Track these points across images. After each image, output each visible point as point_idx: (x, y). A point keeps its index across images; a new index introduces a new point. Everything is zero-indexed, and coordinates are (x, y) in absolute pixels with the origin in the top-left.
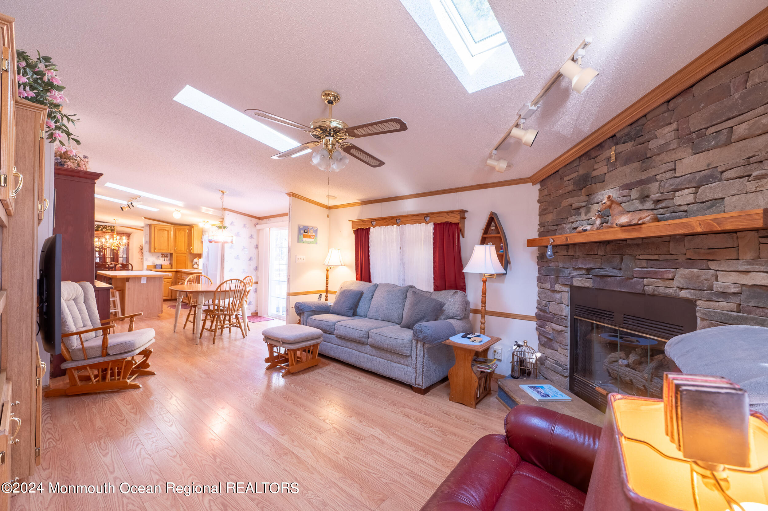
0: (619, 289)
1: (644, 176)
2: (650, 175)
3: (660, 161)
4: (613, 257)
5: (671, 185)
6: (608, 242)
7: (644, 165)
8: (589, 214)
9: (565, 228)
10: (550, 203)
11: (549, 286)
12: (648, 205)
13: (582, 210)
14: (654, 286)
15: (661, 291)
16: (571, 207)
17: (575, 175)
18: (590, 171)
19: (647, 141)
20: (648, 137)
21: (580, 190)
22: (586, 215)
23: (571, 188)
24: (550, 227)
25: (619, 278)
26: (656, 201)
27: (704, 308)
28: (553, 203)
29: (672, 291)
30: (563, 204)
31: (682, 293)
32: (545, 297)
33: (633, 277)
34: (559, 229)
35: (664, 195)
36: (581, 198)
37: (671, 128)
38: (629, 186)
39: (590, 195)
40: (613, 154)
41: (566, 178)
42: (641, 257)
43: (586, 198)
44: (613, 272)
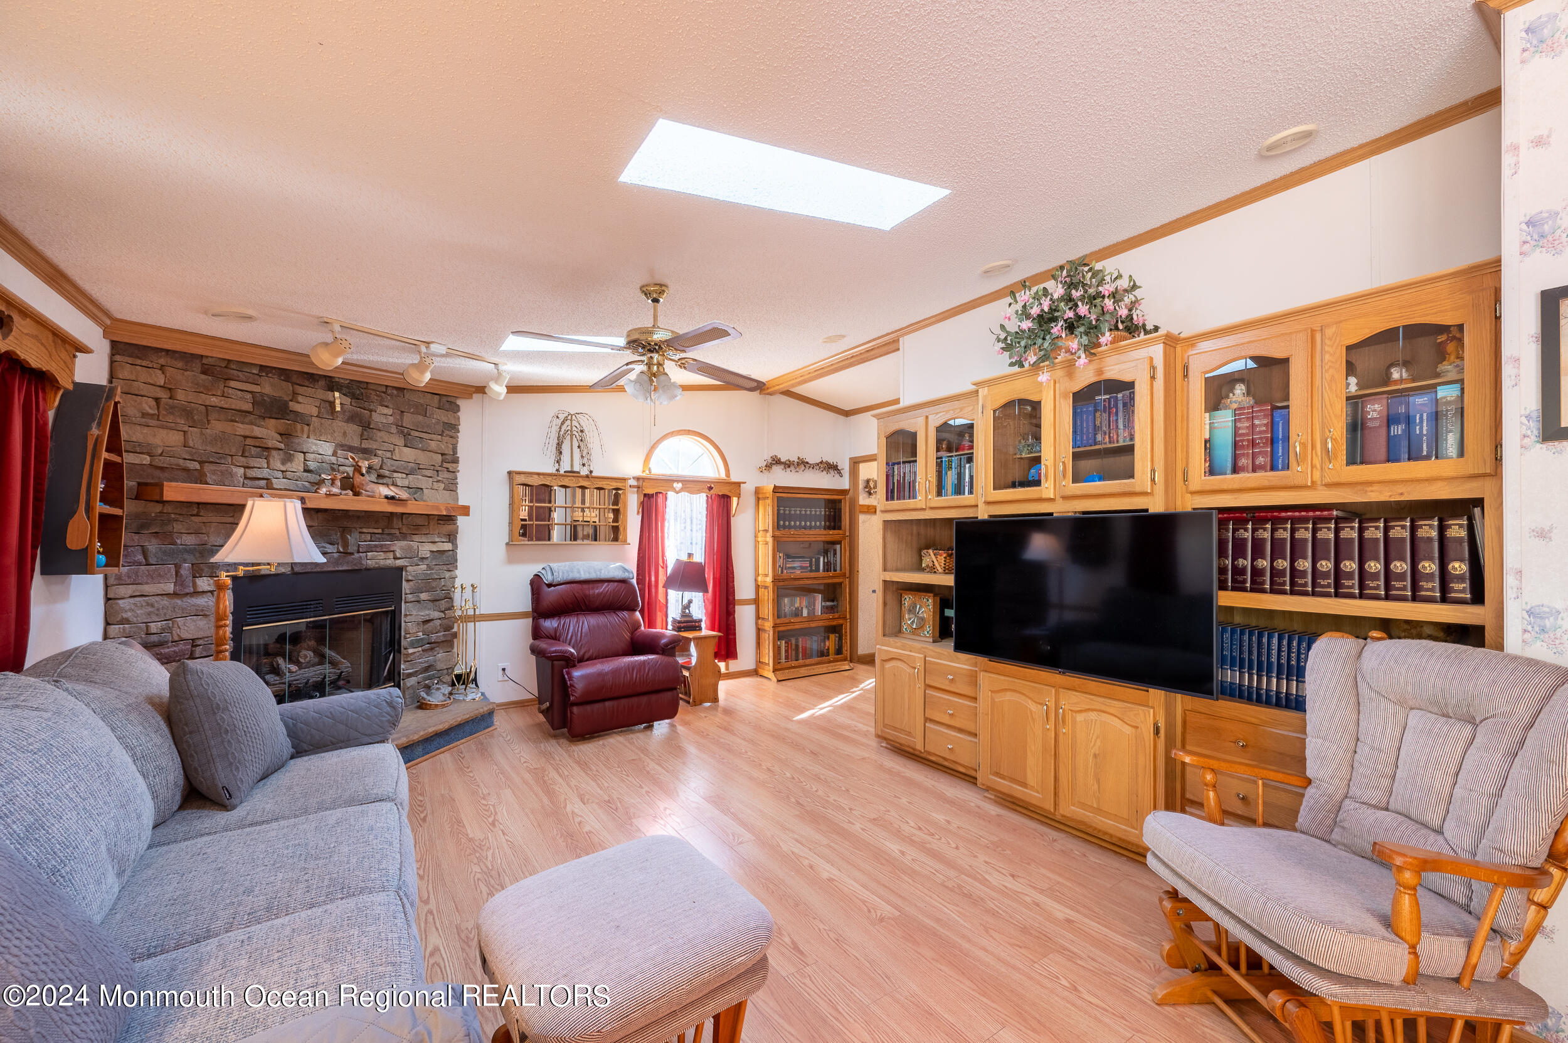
0: (337, 569)
1: (365, 445)
2: (370, 447)
3: (381, 437)
4: (329, 529)
5: (392, 466)
6: (326, 510)
7: (365, 433)
8: (289, 464)
9: (231, 474)
10: (172, 407)
11: (170, 588)
12: (373, 477)
13: (274, 453)
14: (376, 559)
15: (382, 563)
16: (249, 441)
17: (256, 389)
18: (286, 398)
19: (371, 411)
20: (371, 407)
21: (264, 418)
22: (283, 464)
23: (248, 407)
24: (181, 462)
25: (336, 555)
26: (380, 476)
27: (412, 571)
28: (187, 413)
29: (390, 562)
30: (218, 426)
31: (399, 563)
32: (149, 614)
33: (358, 552)
34: (214, 473)
35: (387, 473)
36: (268, 431)
37: (389, 411)
38: (351, 449)
39: (286, 435)
40: (338, 402)
41: (233, 384)
42: (365, 530)
43: (280, 439)
44: (330, 548)
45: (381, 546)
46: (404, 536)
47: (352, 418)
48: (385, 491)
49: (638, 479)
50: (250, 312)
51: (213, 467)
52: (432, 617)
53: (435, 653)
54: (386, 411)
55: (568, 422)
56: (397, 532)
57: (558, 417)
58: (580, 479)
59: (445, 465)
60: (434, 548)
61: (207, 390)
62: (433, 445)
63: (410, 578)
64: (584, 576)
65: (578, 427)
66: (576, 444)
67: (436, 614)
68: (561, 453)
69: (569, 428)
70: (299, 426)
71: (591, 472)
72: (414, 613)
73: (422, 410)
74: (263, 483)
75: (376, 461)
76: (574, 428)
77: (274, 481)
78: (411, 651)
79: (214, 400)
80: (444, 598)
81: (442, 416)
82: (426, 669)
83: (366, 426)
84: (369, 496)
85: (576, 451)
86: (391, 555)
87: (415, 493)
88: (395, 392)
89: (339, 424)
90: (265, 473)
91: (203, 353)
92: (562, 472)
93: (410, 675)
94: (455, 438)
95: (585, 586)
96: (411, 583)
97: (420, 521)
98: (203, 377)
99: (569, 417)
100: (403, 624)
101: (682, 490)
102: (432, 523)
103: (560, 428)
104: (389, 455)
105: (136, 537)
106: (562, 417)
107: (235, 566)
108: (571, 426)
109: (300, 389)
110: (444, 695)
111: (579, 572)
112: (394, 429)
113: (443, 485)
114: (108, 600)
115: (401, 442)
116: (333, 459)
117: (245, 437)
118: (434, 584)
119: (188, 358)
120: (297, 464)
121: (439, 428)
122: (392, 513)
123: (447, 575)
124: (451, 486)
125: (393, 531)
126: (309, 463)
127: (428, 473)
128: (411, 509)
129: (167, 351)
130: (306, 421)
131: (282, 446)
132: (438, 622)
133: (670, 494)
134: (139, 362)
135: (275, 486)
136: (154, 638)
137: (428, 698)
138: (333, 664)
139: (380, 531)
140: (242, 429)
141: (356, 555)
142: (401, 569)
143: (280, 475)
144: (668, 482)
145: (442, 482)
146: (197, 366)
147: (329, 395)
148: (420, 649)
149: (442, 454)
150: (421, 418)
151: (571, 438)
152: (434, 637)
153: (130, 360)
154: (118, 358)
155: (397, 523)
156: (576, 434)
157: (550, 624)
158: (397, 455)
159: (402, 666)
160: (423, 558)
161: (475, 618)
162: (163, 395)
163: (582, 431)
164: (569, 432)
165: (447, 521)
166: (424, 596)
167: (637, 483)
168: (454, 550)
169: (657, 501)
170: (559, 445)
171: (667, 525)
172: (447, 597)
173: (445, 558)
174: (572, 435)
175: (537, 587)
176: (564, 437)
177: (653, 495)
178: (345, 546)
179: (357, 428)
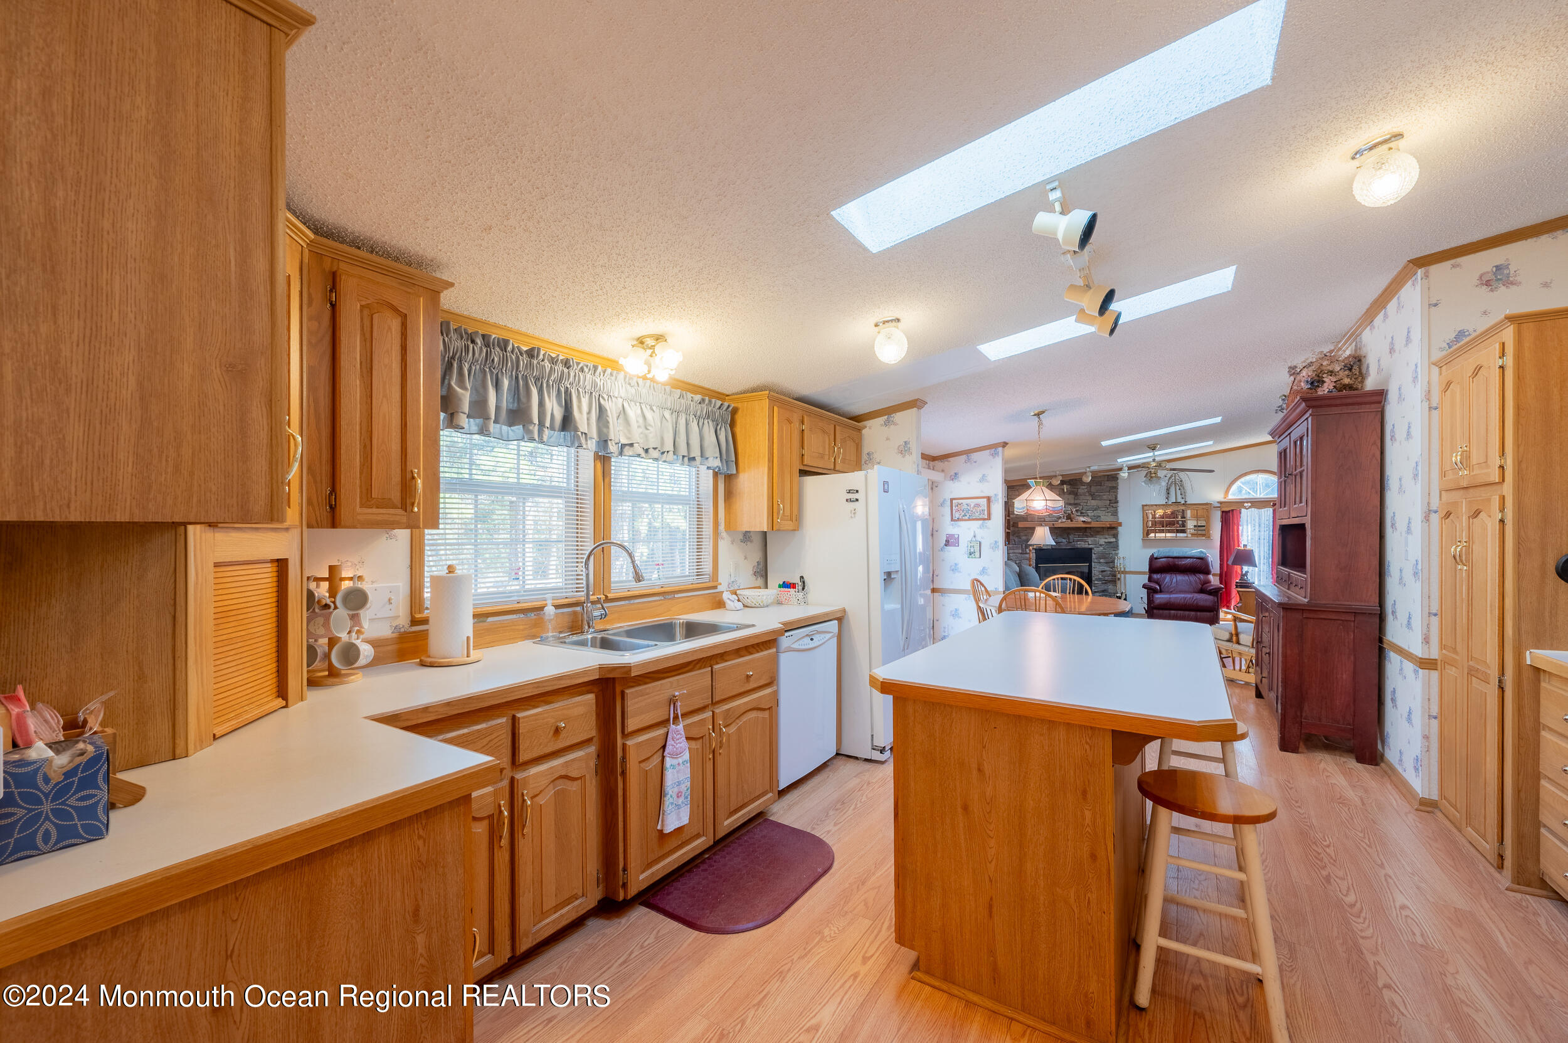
0: (1064, 546)
1: (1076, 502)
2: (1078, 502)
3: (1082, 498)
5: (1087, 508)
7: (1076, 497)
11: (1020, 551)
12: (1079, 514)
14: (1081, 545)
15: (1083, 546)
19: (1077, 488)
26: (1081, 513)
27: (1095, 550)
29: (1087, 546)
31: (1090, 546)
32: (1016, 558)
33: (1074, 542)
35: (1084, 511)
38: (1070, 504)
40: (1065, 488)
42: (1077, 534)
44: (1064, 540)
45: (1083, 540)
46: (1092, 536)
48: (1082, 519)
49: (1221, 503)
52: (1106, 570)
54: (1084, 487)
55: (1173, 477)
56: (1090, 534)
58: (1179, 506)
59: (1111, 505)
60: (1107, 541)
62: (1105, 497)
63: (1095, 553)
64: (1175, 555)
65: (1179, 479)
66: (1178, 488)
67: (1108, 569)
68: (1168, 494)
69: (1174, 480)
71: (1188, 501)
72: (1098, 565)
73: (1102, 484)
75: (1080, 508)
76: (1176, 480)
78: (1096, 582)
80: (1111, 562)
81: (1109, 484)
82: (1103, 591)
83: (1076, 494)
84: (1076, 521)
85: (1179, 492)
86: (1087, 543)
87: (1097, 518)
89: (1066, 496)
92: (1170, 503)
94: (1117, 492)
95: (1176, 560)
96: (1096, 555)
97: (1099, 530)
99: (1174, 475)
100: (1093, 571)
101: (1250, 507)
102: (1106, 530)
103: (1168, 481)
104: (1086, 504)
106: (1168, 475)
107: (1033, 545)
111: (1173, 552)
113: (1111, 514)
115: (1091, 499)
116: (1064, 509)
118: (1107, 556)
121: (1108, 489)
122: (1087, 527)
123: (1113, 552)
124: (1115, 513)
125: (1088, 534)
127: (1103, 509)
128: (1094, 524)
132: (1109, 572)
133: (1243, 510)
135: (1046, 520)
139: (1083, 534)
142: (1091, 549)
144: (1241, 503)
145: (1110, 512)
147: (1062, 487)
148: (1101, 582)
149: (1110, 500)
151: (1175, 486)
152: (1108, 578)
155: (1088, 530)
157: (1155, 576)
158: (1089, 503)
160: (1101, 545)
161: (1125, 572)
163: (1181, 481)
164: (1174, 482)
165: (1112, 529)
166: (1101, 561)
167: (1219, 505)
168: (1117, 542)
169: (1233, 515)
170: (1168, 490)
171: (1241, 528)
172: (1113, 562)
173: (1112, 545)
174: (1175, 484)
175: (1152, 559)
176: (1171, 485)
177: (1229, 511)
178: (1069, 539)
179: (1073, 496)
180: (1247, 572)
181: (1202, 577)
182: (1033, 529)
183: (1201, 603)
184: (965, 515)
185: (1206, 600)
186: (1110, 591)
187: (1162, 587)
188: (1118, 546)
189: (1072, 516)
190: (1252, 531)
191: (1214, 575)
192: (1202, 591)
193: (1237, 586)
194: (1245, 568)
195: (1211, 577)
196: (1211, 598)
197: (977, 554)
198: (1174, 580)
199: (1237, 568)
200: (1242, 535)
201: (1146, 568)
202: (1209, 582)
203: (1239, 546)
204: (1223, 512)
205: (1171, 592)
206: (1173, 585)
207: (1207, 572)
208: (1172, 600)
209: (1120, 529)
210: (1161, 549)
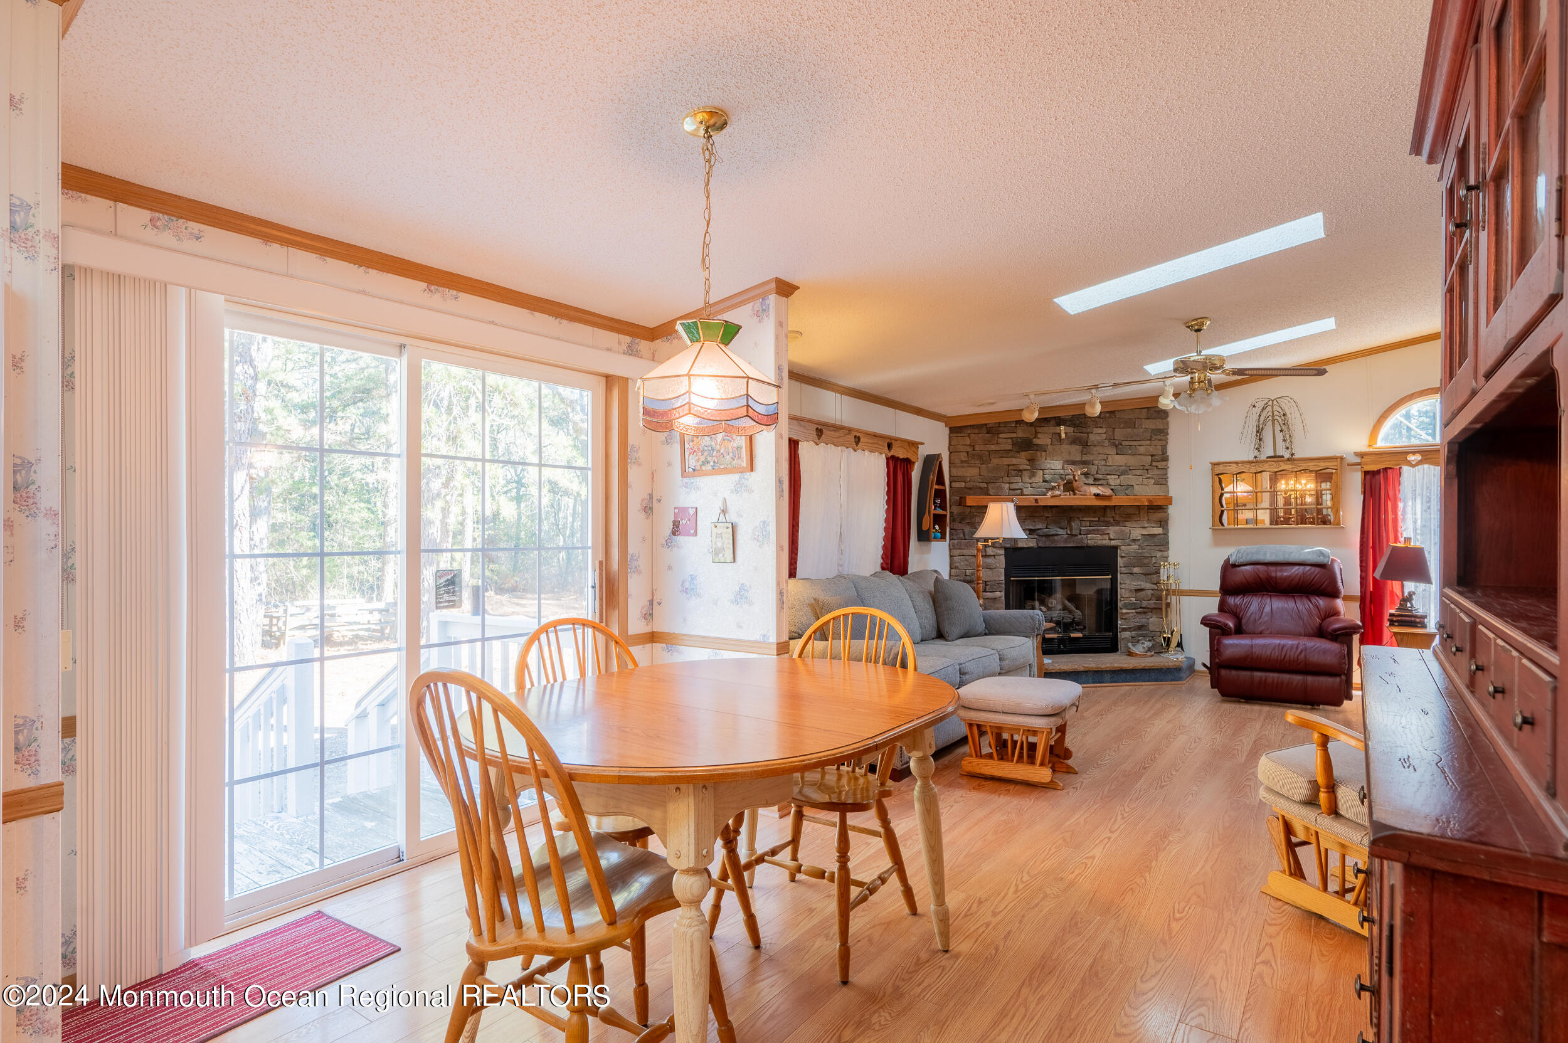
0: (1066, 545)
1: (1085, 458)
2: (1088, 459)
3: (1097, 451)
4: (1060, 519)
5: (1106, 470)
6: (1057, 506)
7: (1085, 450)
8: (1034, 479)
9: (1001, 488)
10: (973, 455)
12: (1091, 481)
13: (1024, 472)
14: (1094, 540)
15: (1100, 543)
16: (1011, 467)
17: (1014, 435)
18: (1032, 437)
19: (1088, 433)
20: (1088, 431)
21: (1019, 452)
22: (1030, 478)
23: (1009, 447)
24: (978, 484)
25: (1065, 536)
26: (1095, 479)
27: (1123, 550)
28: (980, 457)
29: (1106, 542)
30: (995, 461)
31: (1113, 543)
32: (966, 565)
33: (1080, 534)
34: (993, 488)
35: (1100, 476)
36: (1021, 460)
37: (1103, 430)
38: (1073, 463)
39: (1032, 461)
40: (1063, 432)
41: (1001, 436)
42: (1085, 519)
43: (1027, 463)
44: (1060, 531)
45: (1098, 530)
46: (1117, 523)
47: (1074, 441)
48: (1094, 490)
49: (1361, 455)
50: (992, 401)
51: (992, 485)
52: (1143, 587)
53: (1148, 617)
54: (1100, 431)
55: (1269, 408)
56: (1112, 520)
57: (1254, 406)
58: (1281, 463)
59: (1154, 464)
60: (1145, 532)
61: (989, 442)
62: (1142, 449)
63: (1123, 555)
64: (1269, 557)
65: (1280, 410)
66: (1278, 428)
67: (1148, 586)
68: (1260, 440)
69: (1270, 413)
70: (1039, 453)
71: (1293, 455)
72: (1128, 582)
73: (1131, 424)
74: (1019, 491)
75: (1093, 469)
76: (1276, 413)
77: (1025, 490)
78: (1124, 611)
79: (993, 447)
80: (1153, 573)
81: (1150, 424)
82: (1140, 628)
83: (1084, 444)
84: (1082, 495)
85: (1279, 436)
86: (1107, 537)
87: (1127, 489)
88: (1108, 415)
89: (1065, 447)
90: (1020, 485)
91: (986, 422)
92: (1263, 457)
93: (1124, 630)
94: (1164, 440)
95: (1272, 568)
96: (1125, 559)
97: (1130, 511)
98: (987, 435)
99: (1270, 403)
100: (1119, 590)
101: (1420, 463)
102: (1142, 512)
103: (1260, 416)
104: (1103, 463)
105: (960, 525)
106: (1260, 405)
107: (985, 540)
108: (1273, 412)
109: (1040, 430)
110: (1144, 648)
111: (1265, 554)
112: (1107, 443)
113: (1153, 481)
114: (951, 556)
115: (1114, 451)
116: (1062, 471)
117: (1008, 465)
118: (1146, 561)
119: (979, 427)
120: (1038, 478)
121: (1148, 435)
122: (1106, 506)
123: (1159, 554)
124: (1162, 480)
125: (1107, 519)
126: (1045, 476)
127: (1138, 472)
128: (1114, 502)
129: (970, 426)
130: (1041, 448)
131: (1029, 467)
132: (1150, 593)
133: (1405, 470)
134: (959, 435)
135: (1025, 493)
136: (968, 578)
137: (1132, 648)
138: (1070, 612)
139: (1097, 519)
140: (1006, 461)
141: (1080, 536)
142: (1116, 548)
143: (1029, 485)
144: (1401, 455)
145: (1153, 478)
146: (984, 430)
147: (1057, 430)
148: (1133, 611)
149: (1152, 456)
150: (1130, 430)
151: (1273, 424)
152: (1145, 603)
153: (956, 435)
154: (952, 435)
155: (1107, 512)
156: (1278, 418)
157: (1231, 600)
158: (1110, 462)
159: (1119, 622)
160: (1134, 540)
161: (1179, 592)
162: (969, 449)
163: (1284, 415)
164: (1270, 418)
165: (1157, 510)
166: (1136, 570)
167: (1358, 460)
168: (1166, 534)
169: (1386, 479)
170: (1259, 432)
171: (1401, 505)
172: (1158, 572)
173: (1156, 539)
174: (1273, 421)
175: (1228, 568)
176: (1265, 424)
177: (1378, 472)
178: (1071, 530)
179: (1078, 448)
180: (1411, 594)
181: (1322, 602)
182: (983, 509)
183: (1315, 658)
184: (706, 462)
185: (1325, 651)
186: (1152, 628)
187: (1244, 621)
188: (1168, 543)
189: (1075, 484)
190: (1424, 511)
191: (1347, 598)
192: (1321, 633)
193: (1392, 623)
194: (1410, 586)
195: (1339, 603)
196: (1333, 647)
197: (729, 556)
198: (1267, 609)
199: (1395, 585)
200: (1404, 520)
201: (1216, 586)
202: (1335, 613)
203: (1396, 540)
204: (1366, 473)
205: (1261, 634)
206: (1265, 618)
207: (1332, 592)
208: (1257, 651)
209: (1172, 510)
210: (1243, 548)
